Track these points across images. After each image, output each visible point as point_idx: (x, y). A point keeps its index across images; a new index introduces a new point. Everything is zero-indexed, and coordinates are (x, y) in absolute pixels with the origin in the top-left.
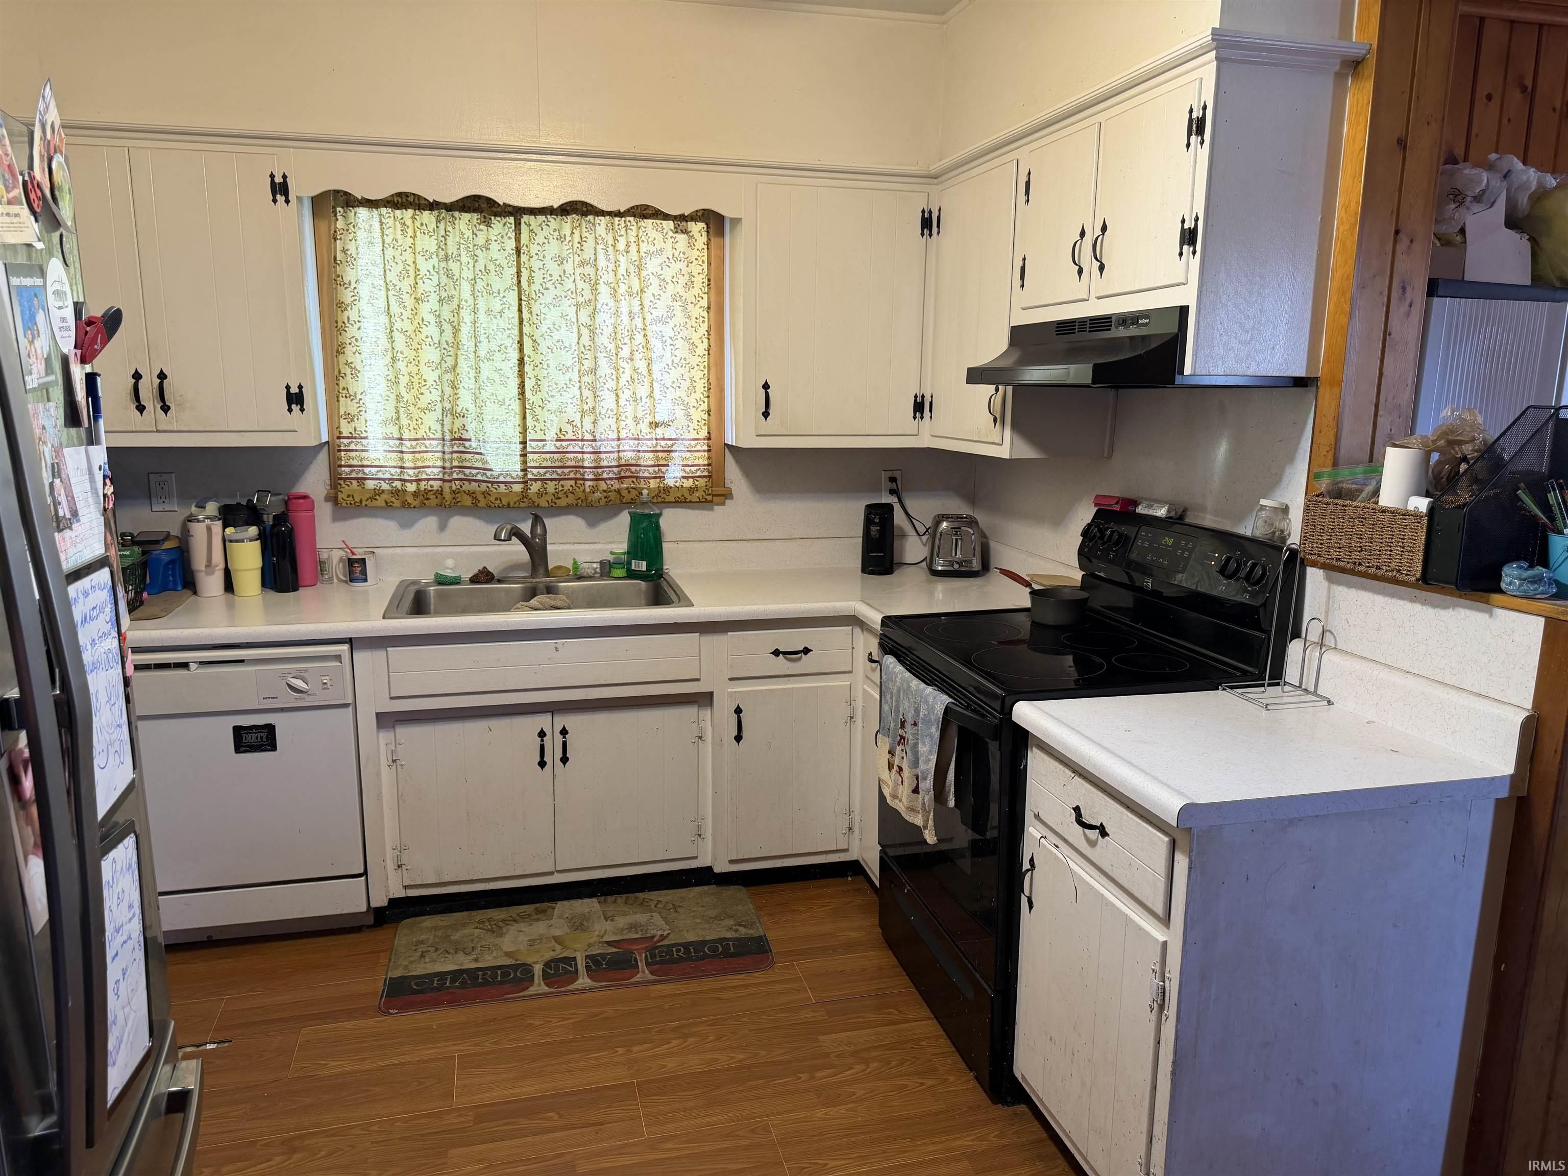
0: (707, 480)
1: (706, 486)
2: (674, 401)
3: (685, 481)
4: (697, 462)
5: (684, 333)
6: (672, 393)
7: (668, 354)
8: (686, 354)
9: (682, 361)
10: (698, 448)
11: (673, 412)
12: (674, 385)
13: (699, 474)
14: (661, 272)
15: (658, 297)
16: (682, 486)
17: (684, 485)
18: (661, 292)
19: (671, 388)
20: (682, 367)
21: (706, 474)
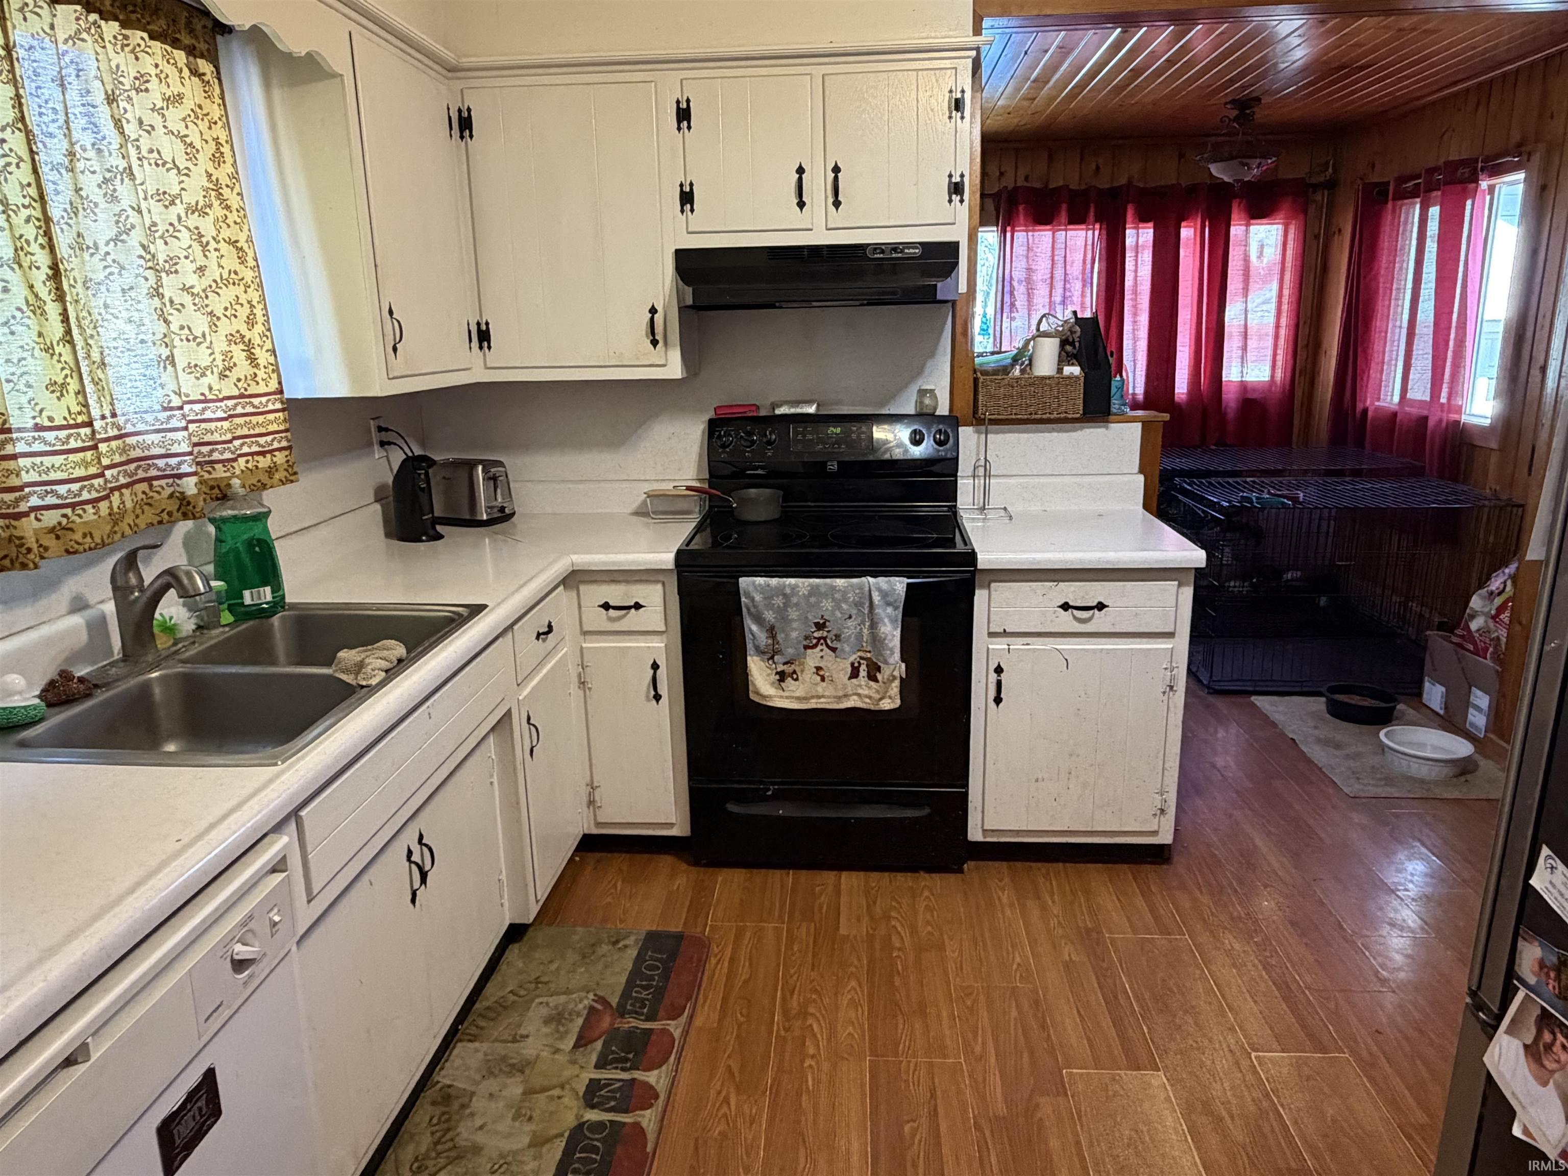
0: (287, 453)
1: (288, 461)
2: (231, 339)
3: (260, 458)
4: (271, 428)
5: (225, 233)
6: (225, 327)
7: (212, 264)
8: (235, 264)
9: (233, 275)
10: (271, 407)
11: (229, 355)
12: (228, 313)
13: (276, 445)
14: (185, 132)
15: (186, 171)
16: (257, 467)
17: (260, 466)
18: (189, 164)
19: (223, 318)
20: (234, 284)
21: (284, 444)
